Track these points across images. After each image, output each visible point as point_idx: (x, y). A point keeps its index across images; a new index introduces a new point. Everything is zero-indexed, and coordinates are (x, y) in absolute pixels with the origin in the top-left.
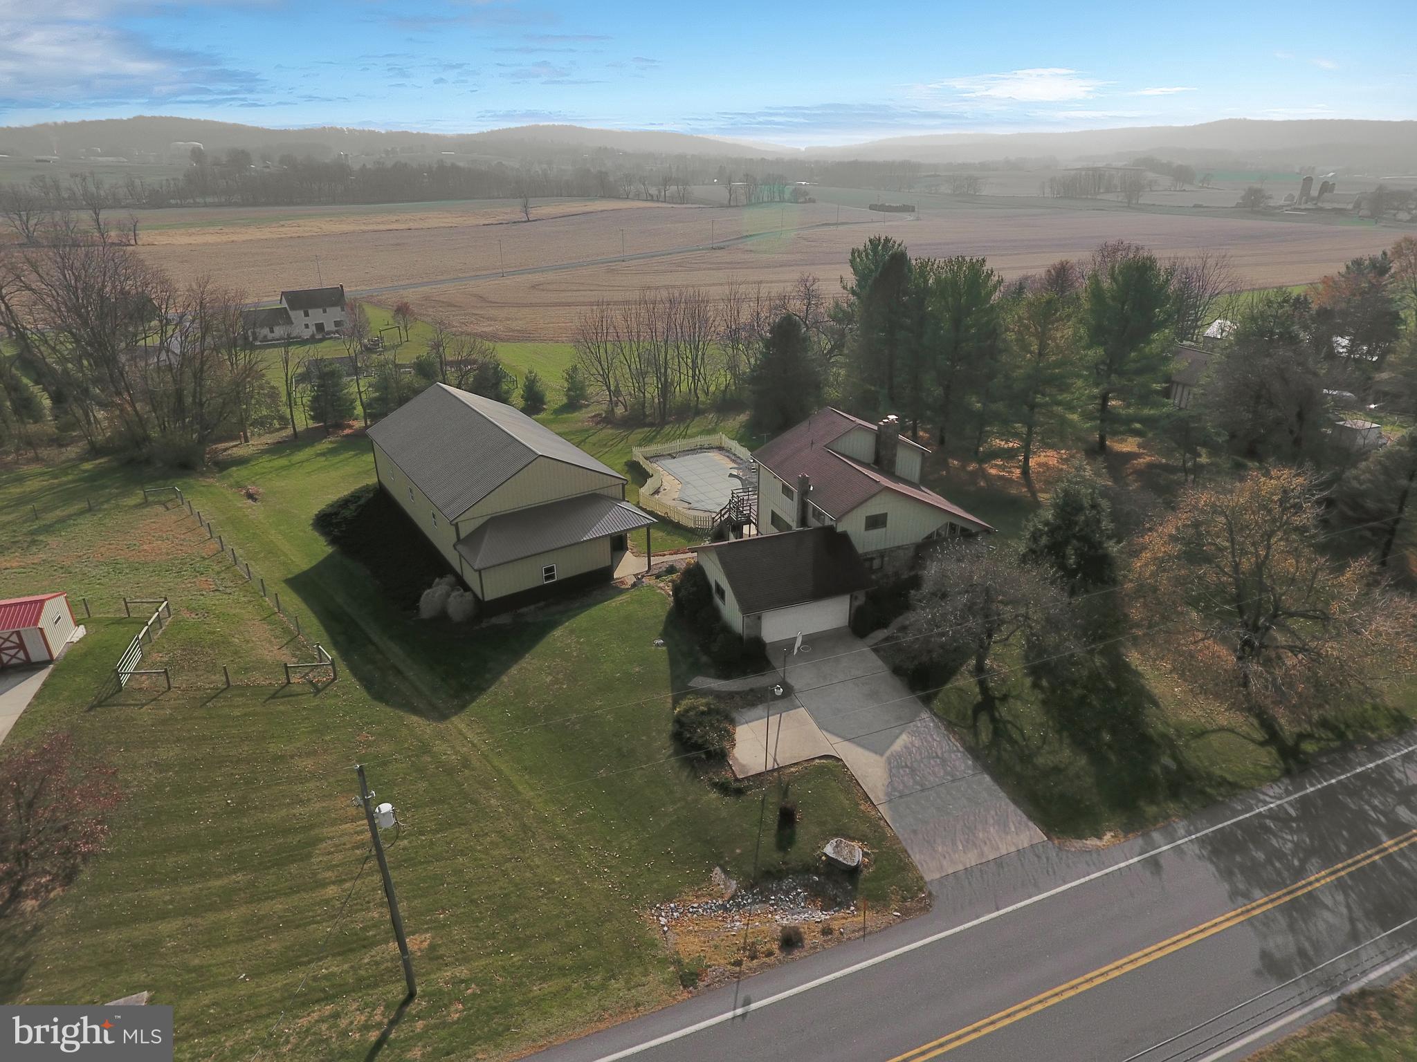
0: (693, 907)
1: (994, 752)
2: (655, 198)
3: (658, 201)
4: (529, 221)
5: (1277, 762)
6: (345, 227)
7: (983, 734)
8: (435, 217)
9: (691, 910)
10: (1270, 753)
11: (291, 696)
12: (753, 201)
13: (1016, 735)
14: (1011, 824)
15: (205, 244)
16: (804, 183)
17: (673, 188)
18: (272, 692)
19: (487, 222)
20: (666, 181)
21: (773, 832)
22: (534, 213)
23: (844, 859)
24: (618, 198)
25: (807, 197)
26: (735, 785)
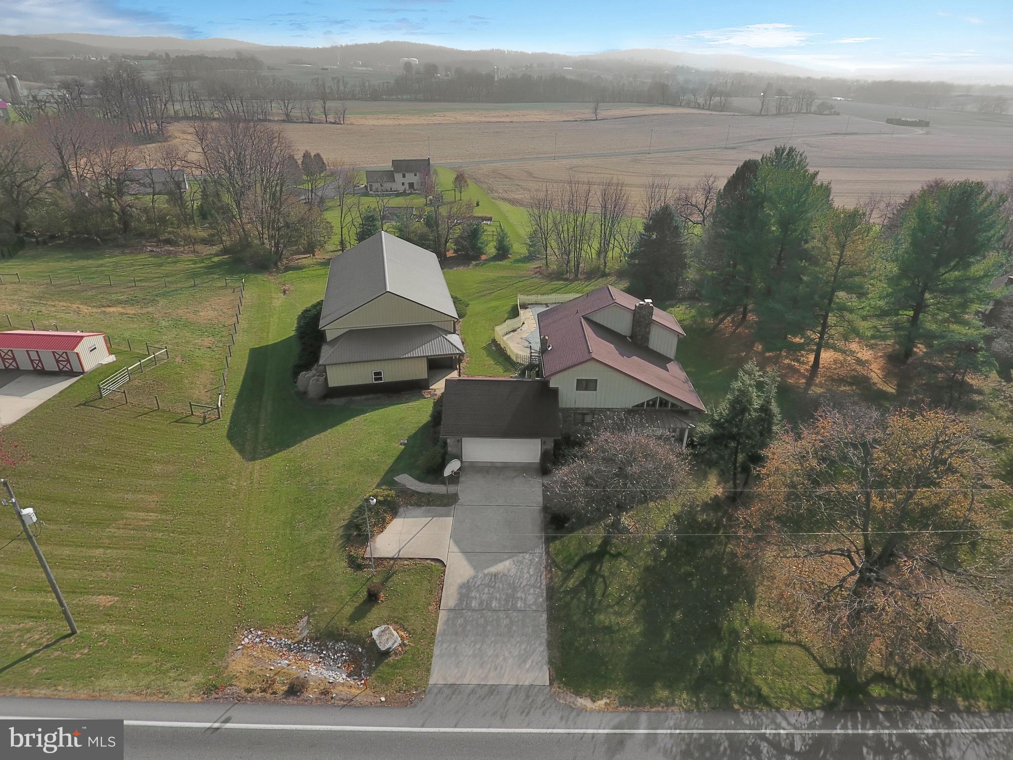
0: (270, 639)
1: (568, 598)
2: (701, 107)
3: (703, 109)
4: (597, 120)
5: (829, 693)
6: (472, 119)
7: (572, 580)
8: (534, 114)
9: (268, 640)
10: (829, 682)
11: (187, 423)
12: (782, 112)
13: (599, 590)
14: (530, 661)
15: (382, 126)
16: (839, 98)
17: (717, 99)
18: (179, 418)
19: (566, 119)
20: (713, 92)
21: (357, 604)
22: (602, 114)
23: (380, 643)
24: (673, 105)
25: (833, 111)
26: (360, 561)
